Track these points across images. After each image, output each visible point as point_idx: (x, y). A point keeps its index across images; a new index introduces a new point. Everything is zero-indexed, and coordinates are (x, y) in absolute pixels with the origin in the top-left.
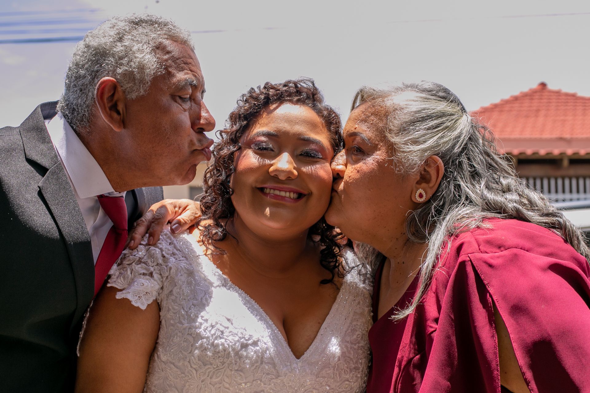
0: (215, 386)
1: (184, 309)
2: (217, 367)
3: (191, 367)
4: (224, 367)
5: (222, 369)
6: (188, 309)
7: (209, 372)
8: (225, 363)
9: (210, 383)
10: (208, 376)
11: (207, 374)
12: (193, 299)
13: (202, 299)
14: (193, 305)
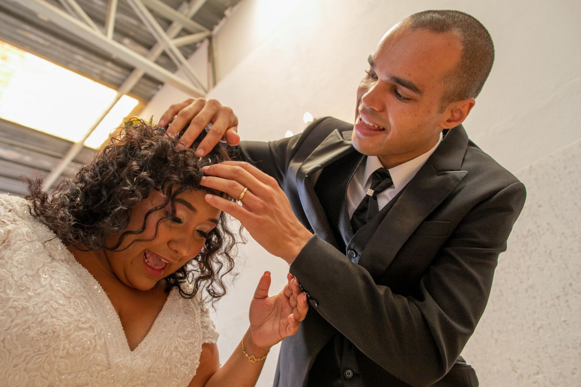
0: (30, 374)
1: (13, 278)
2: (40, 350)
3: (4, 347)
4: (47, 352)
5: (45, 354)
6: (19, 278)
7: (26, 356)
8: (50, 347)
9: (24, 370)
10: (24, 361)
11: (23, 358)
12: (28, 268)
13: (38, 269)
14: (26, 275)
